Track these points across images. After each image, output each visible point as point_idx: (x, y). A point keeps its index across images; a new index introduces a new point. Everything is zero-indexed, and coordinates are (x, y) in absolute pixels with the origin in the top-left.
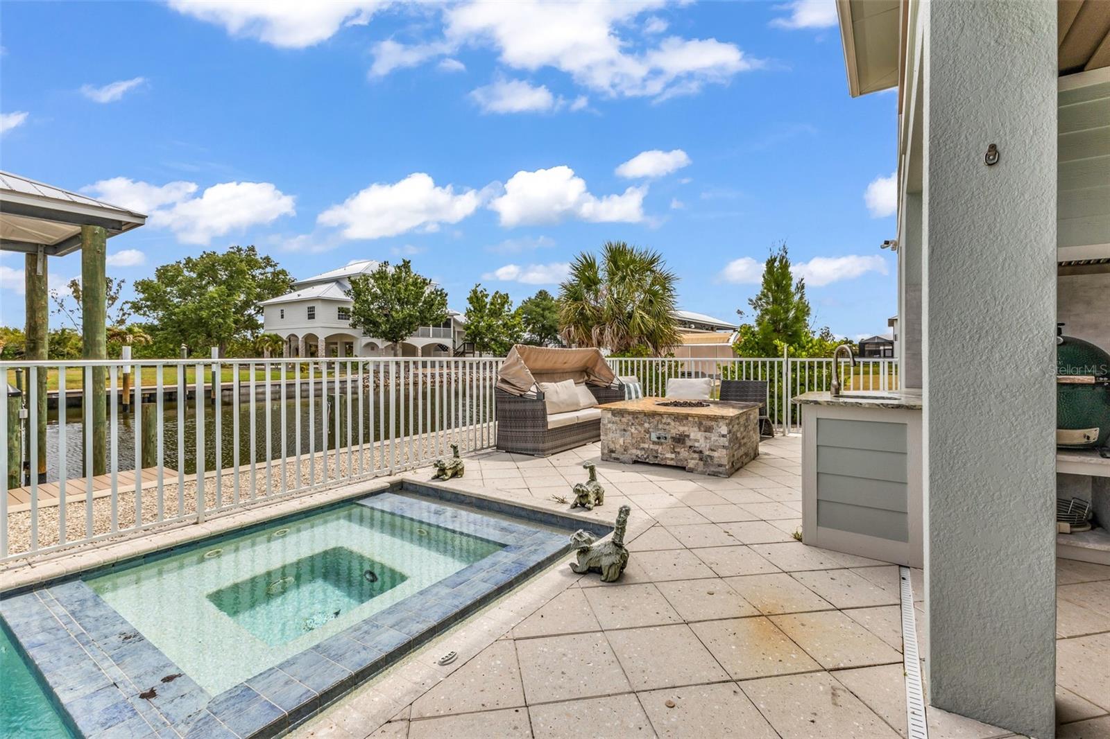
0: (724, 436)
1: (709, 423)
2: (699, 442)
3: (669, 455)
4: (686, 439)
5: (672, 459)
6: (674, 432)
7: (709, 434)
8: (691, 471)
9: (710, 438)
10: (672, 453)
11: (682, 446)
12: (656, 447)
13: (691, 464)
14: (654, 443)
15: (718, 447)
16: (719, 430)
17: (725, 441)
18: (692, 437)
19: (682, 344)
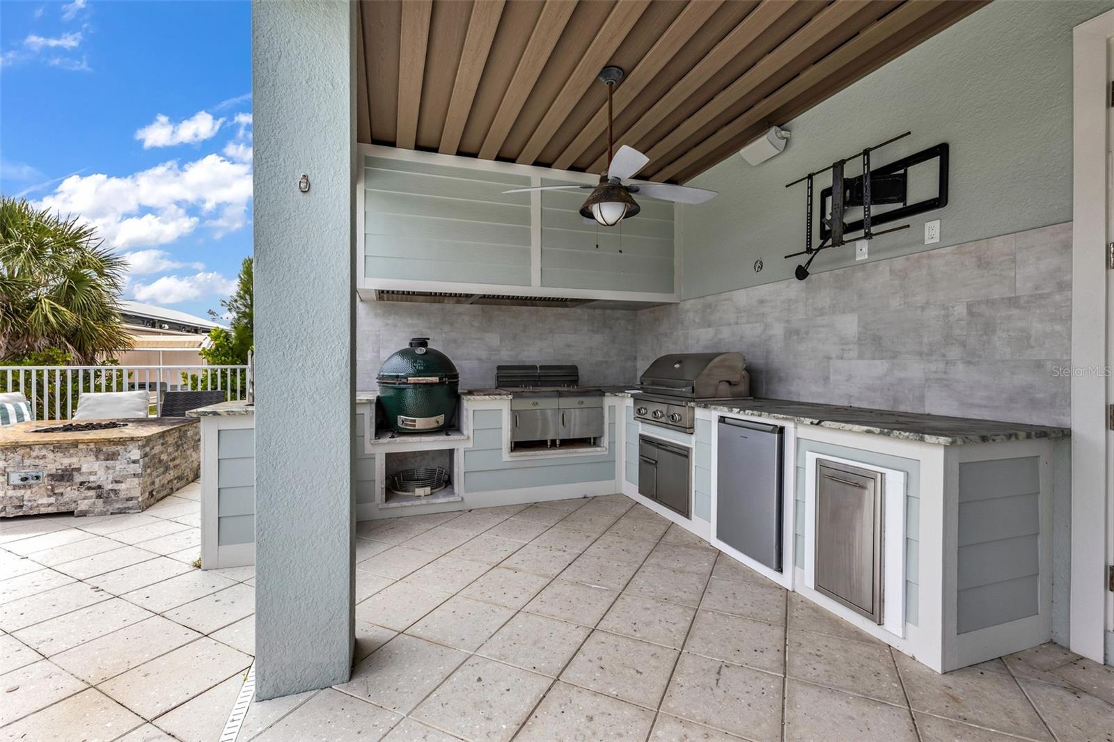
0: (134, 462)
1: (113, 448)
2: (96, 474)
3: (45, 500)
4: (74, 473)
5: (50, 505)
6: (52, 468)
7: (112, 462)
8: (83, 514)
9: (114, 468)
10: (49, 496)
11: (68, 483)
12: (19, 493)
13: (83, 506)
14: (15, 487)
15: (126, 477)
16: (128, 455)
17: (138, 469)
18: (84, 469)
19: (131, 346)
